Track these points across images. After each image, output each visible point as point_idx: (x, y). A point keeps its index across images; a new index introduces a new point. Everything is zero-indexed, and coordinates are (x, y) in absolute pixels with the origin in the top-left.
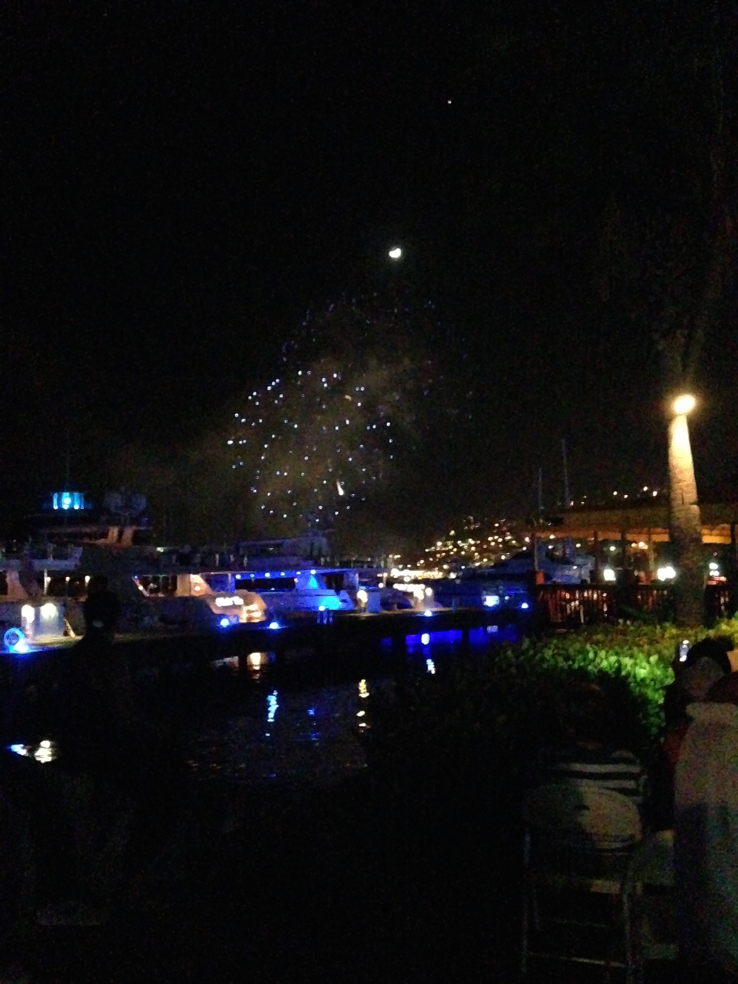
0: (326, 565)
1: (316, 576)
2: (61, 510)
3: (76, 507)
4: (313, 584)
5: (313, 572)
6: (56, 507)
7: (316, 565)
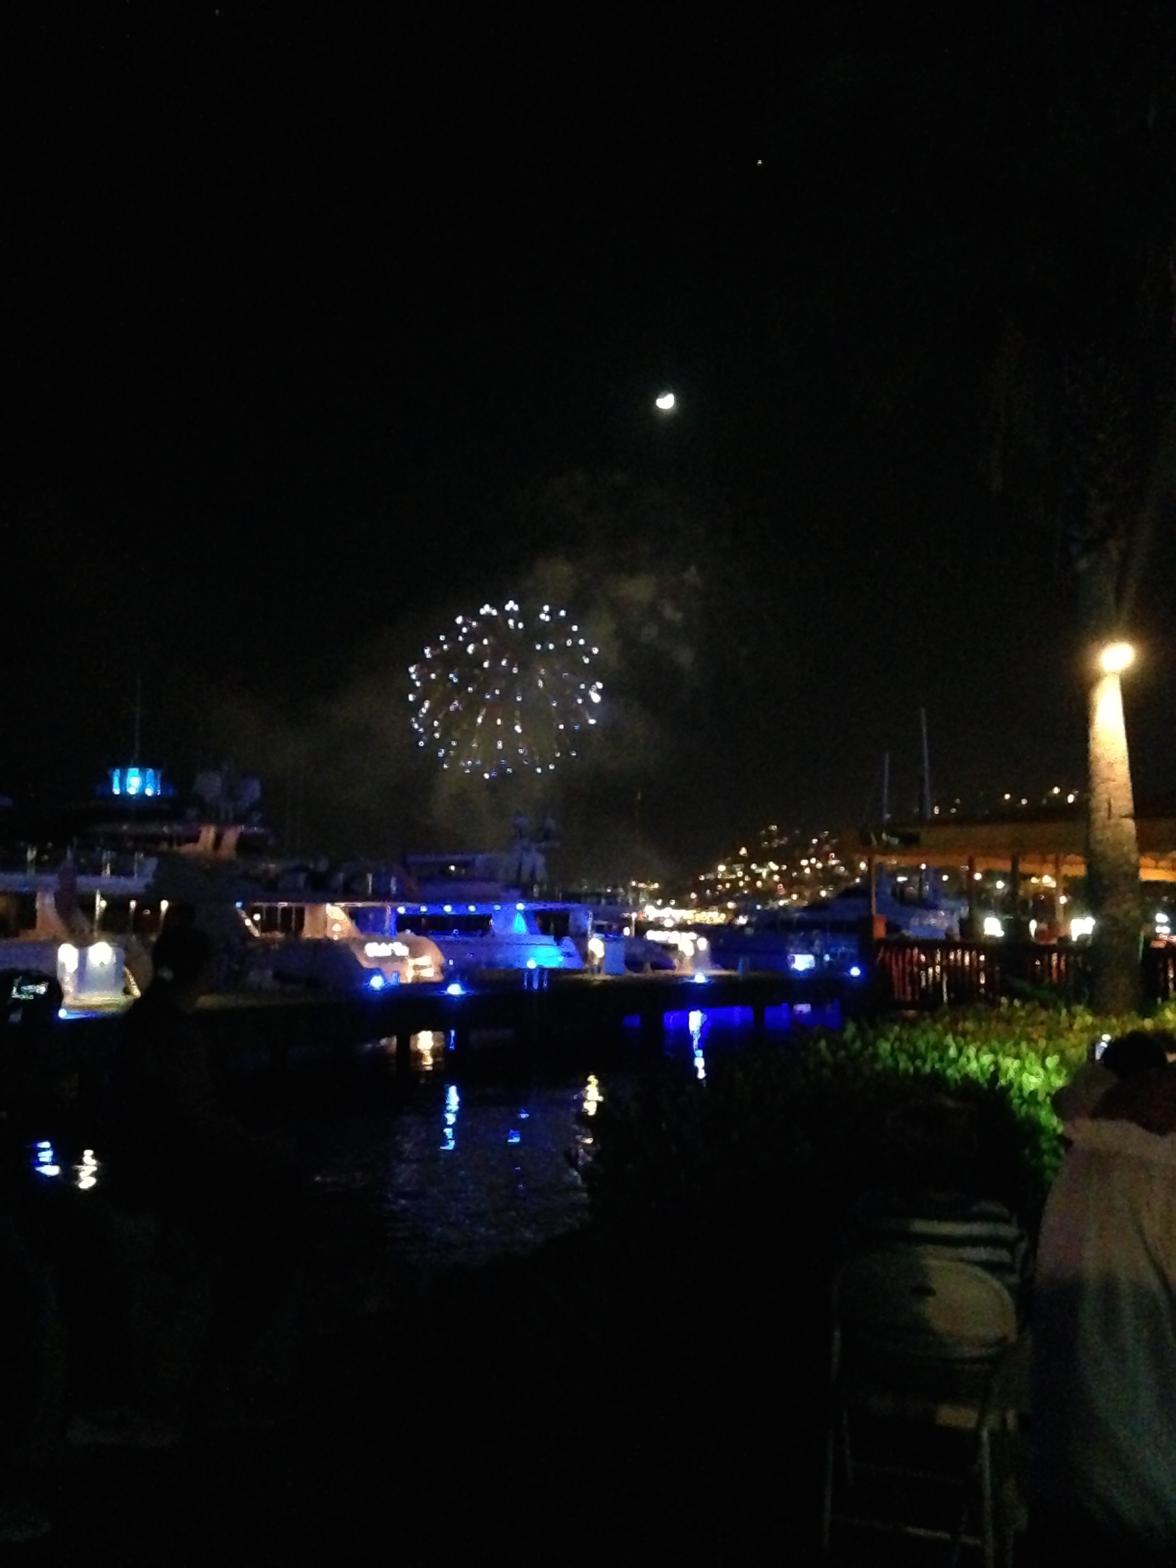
0: (543, 897)
1: (526, 914)
2: (124, 795)
3: (149, 792)
4: (520, 925)
5: (520, 906)
6: (116, 791)
7: (526, 896)
